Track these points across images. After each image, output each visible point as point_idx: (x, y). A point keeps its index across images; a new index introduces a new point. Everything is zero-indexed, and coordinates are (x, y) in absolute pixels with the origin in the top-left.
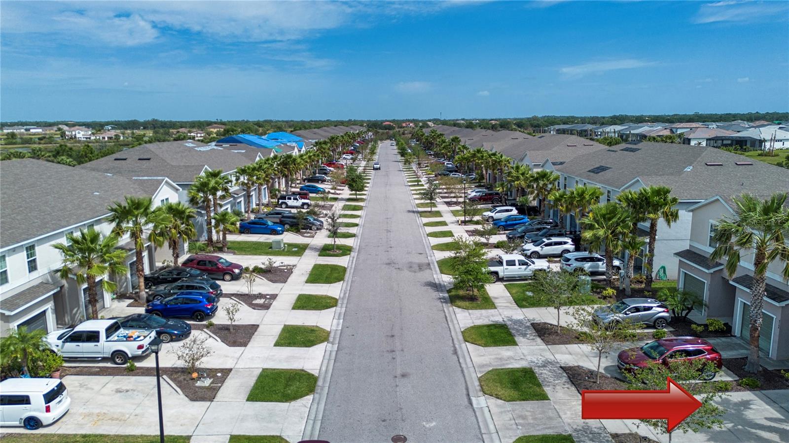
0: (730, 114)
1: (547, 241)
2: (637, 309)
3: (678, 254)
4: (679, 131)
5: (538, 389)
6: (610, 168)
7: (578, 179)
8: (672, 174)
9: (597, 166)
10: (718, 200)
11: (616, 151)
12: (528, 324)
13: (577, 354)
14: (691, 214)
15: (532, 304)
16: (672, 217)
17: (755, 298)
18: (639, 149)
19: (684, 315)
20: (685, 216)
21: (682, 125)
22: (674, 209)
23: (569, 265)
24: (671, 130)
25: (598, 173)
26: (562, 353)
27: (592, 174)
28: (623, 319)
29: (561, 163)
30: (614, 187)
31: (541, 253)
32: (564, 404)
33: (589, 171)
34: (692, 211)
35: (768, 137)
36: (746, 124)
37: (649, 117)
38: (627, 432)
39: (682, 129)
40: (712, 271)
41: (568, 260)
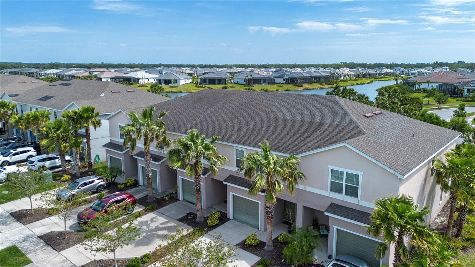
0: (120, 64)
1: (13, 152)
2: (86, 184)
3: (104, 146)
4: (95, 74)
5: (22, 258)
6: (53, 97)
7: (31, 105)
8: (94, 99)
9: (44, 96)
10: (120, 112)
11: (55, 86)
12: (8, 214)
13: (48, 225)
14: (108, 121)
15: (8, 200)
16: (97, 124)
17: (147, 162)
18: (71, 84)
19: (113, 181)
20: (105, 123)
21: (95, 70)
22: (97, 119)
23: (34, 166)
24: (90, 73)
25: (46, 100)
26: (37, 227)
27: (41, 101)
28: (77, 192)
29: (16, 95)
30: (58, 109)
31: (10, 161)
32: (44, 261)
33: (39, 100)
34: (108, 119)
35: (141, 77)
36: (129, 70)
37: (74, 64)
38: (89, 261)
39: (96, 72)
40: (124, 152)
41: (33, 162)
